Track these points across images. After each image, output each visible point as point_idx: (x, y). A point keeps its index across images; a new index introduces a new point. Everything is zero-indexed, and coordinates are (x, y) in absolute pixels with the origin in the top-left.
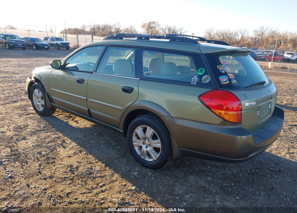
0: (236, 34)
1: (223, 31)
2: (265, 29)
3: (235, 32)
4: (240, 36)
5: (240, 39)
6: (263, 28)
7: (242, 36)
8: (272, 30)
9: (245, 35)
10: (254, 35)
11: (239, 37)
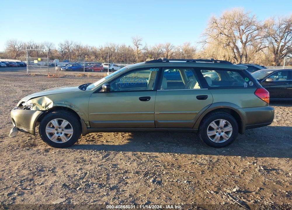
0: (42, 47)
1: (27, 44)
2: (70, 43)
3: (41, 45)
4: (47, 49)
5: (47, 51)
6: (67, 42)
7: (49, 49)
8: (76, 44)
9: (52, 48)
10: (61, 48)
11: (45, 50)
